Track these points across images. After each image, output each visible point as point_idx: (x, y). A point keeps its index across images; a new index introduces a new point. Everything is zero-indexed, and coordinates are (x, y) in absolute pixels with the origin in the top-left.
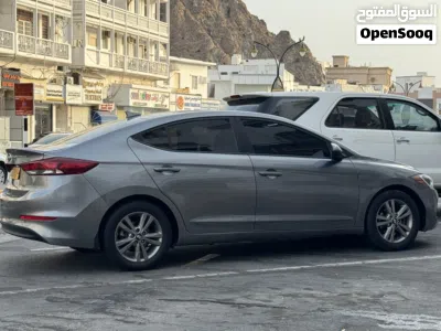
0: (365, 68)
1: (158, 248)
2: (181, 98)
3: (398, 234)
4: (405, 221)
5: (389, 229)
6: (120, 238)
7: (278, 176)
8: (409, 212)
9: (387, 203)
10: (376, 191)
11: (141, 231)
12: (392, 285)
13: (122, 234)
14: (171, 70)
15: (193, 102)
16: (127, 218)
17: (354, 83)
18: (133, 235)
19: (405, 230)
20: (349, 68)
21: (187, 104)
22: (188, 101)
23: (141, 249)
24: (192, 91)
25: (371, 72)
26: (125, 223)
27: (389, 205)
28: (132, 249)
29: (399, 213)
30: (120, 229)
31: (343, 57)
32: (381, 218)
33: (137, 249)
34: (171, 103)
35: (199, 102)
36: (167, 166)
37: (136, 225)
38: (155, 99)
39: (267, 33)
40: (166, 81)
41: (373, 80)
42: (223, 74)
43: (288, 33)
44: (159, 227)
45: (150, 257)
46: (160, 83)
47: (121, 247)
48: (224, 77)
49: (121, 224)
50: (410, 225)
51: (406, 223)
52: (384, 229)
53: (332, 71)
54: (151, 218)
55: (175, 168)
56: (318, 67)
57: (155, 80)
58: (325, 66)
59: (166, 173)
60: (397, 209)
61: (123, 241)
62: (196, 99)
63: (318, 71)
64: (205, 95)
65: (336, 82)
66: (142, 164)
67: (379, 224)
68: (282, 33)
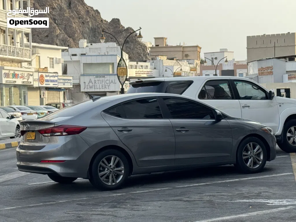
0: (180, 47)
1: (122, 176)
2: (42, 76)
3: (255, 163)
4: (259, 155)
5: (250, 160)
6: (100, 171)
7: (186, 131)
8: (261, 150)
9: (248, 145)
10: (242, 138)
11: (112, 167)
12: (263, 189)
13: (101, 169)
14: (33, 54)
15: (52, 78)
16: (104, 159)
17: (172, 59)
18: (108, 169)
19: (259, 161)
20: (167, 47)
21: (47, 81)
22: (48, 78)
23: (112, 177)
24: (50, 70)
25: (185, 49)
26: (103, 162)
27: (249, 146)
28: (108, 177)
29: (255, 150)
30: (101, 166)
31: (162, 38)
32: (246, 154)
33: (110, 177)
34: (34, 80)
35: (56, 78)
36: (125, 128)
37: (109, 163)
38: (22, 77)
39: (102, 21)
40: (30, 63)
41: (187, 56)
42: (73, 55)
43: (118, 20)
44: (122, 163)
45: (118, 182)
46: (24, 64)
47: (102, 176)
48: (74, 58)
49: (101, 163)
50: (262, 157)
51: (259, 157)
52: (247, 160)
53: (154, 50)
54: (118, 159)
55: (130, 129)
56: (144, 47)
57: (20, 62)
58: (149, 45)
59: (125, 132)
60: (254, 148)
61: (103, 173)
62: (54, 76)
63: (144, 50)
64: (60, 73)
65: (159, 58)
66: (111, 127)
67: (244, 158)
68: (113, 20)
